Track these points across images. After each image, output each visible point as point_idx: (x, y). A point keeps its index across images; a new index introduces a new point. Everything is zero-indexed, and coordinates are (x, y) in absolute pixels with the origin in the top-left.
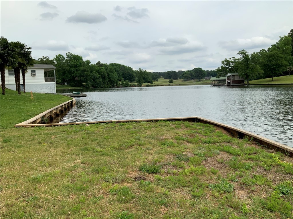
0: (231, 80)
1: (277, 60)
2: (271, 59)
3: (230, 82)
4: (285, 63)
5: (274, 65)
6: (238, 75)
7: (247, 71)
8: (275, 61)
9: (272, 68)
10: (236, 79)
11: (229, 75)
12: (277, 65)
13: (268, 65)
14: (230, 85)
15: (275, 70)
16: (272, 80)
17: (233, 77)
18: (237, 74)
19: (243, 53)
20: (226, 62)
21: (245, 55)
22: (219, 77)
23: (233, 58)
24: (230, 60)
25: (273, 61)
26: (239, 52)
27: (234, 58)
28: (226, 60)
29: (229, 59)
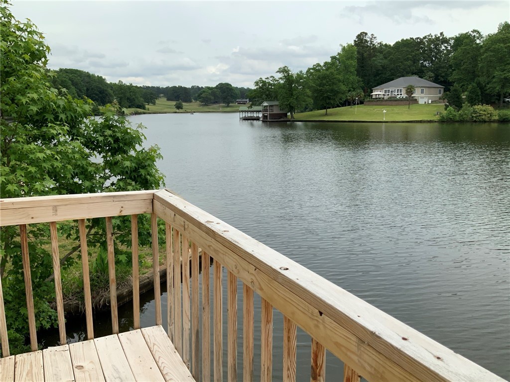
0: (268, 113)
1: (333, 83)
2: (324, 82)
3: (266, 116)
4: (343, 88)
5: (327, 92)
6: (277, 105)
7: (291, 100)
8: (330, 85)
9: (326, 95)
10: (276, 111)
11: (265, 104)
12: (332, 91)
13: (321, 91)
14: (266, 121)
15: (329, 99)
16: (326, 114)
17: (271, 108)
18: (276, 103)
19: (284, 70)
20: (261, 83)
21: (288, 75)
22: (251, 107)
23: (271, 77)
24: (267, 81)
25: (327, 86)
26: (280, 69)
27: (274, 77)
28: (260, 81)
29: (266, 79)
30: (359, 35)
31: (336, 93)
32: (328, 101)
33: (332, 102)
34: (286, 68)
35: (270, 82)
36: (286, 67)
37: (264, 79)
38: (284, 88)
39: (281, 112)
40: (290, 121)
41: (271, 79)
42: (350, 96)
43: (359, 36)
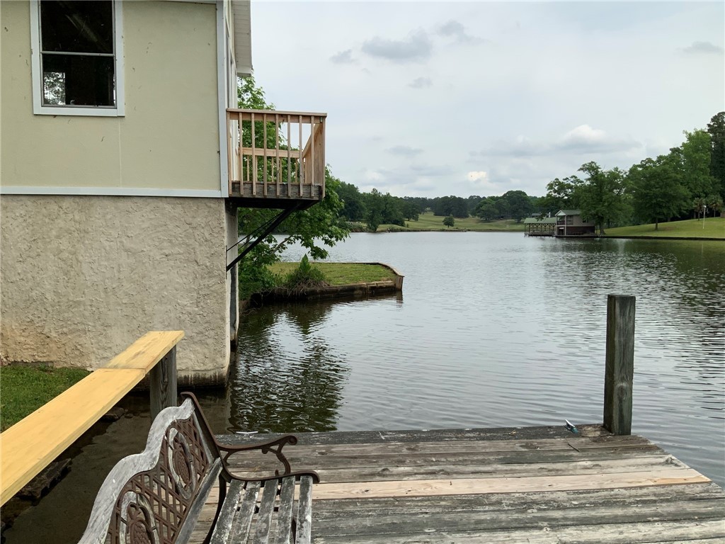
0: (565, 226)
1: (667, 185)
3: (562, 230)
5: (656, 197)
6: (579, 215)
7: (600, 208)
8: (661, 188)
9: (654, 201)
10: (577, 223)
11: (561, 213)
12: (665, 195)
13: (646, 195)
14: (563, 237)
15: (661, 207)
16: (656, 229)
17: (569, 219)
18: (578, 212)
19: (591, 168)
20: (557, 185)
21: (597, 174)
22: (542, 218)
24: (566, 182)
26: (584, 165)
27: (576, 177)
28: (556, 182)
29: (564, 180)
30: (715, 117)
31: (671, 198)
32: (658, 210)
33: (665, 211)
34: (593, 165)
35: (569, 184)
36: (592, 162)
37: (561, 180)
38: (590, 192)
39: (585, 225)
40: (597, 237)
41: (572, 180)
42: (697, 204)
43: (715, 119)
